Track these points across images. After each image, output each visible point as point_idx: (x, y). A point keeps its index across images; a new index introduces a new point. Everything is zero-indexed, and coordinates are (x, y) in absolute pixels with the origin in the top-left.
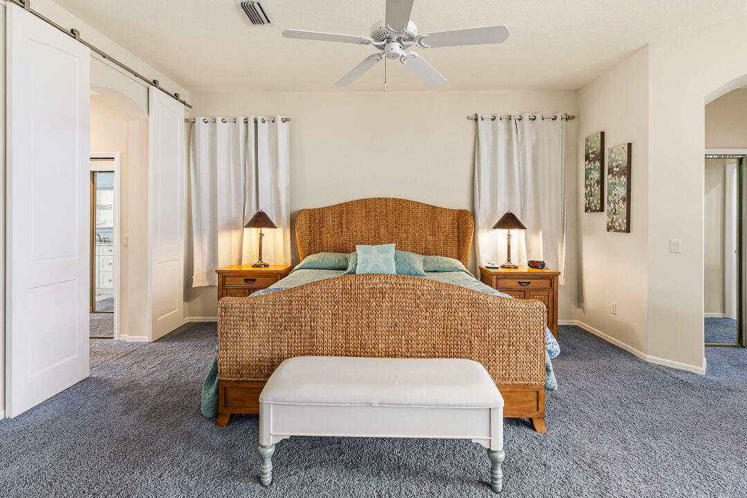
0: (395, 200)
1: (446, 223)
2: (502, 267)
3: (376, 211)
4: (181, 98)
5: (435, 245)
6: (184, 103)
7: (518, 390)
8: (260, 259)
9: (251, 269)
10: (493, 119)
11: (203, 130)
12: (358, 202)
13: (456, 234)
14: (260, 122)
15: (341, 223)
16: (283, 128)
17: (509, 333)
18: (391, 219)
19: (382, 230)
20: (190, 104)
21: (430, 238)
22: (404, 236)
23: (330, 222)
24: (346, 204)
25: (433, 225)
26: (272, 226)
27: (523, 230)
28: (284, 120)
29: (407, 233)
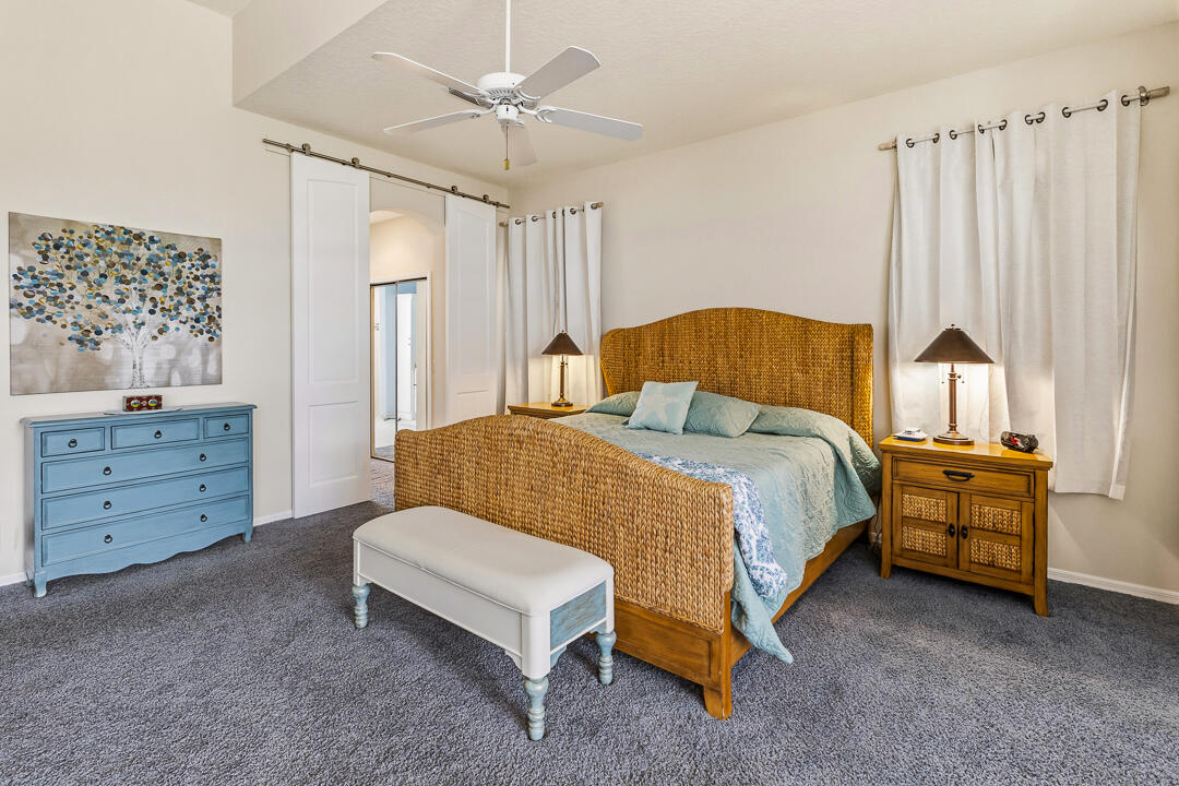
0: (739, 310)
1: (828, 349)
2: (935, 440)
3: (710, 330)
4: (491, 199)
5: (808, 390)
6: (497, 204)
7: (679, 629)
8: (562, 396)
9: (550, 408)
10: (935, 141)
11: (515, 230)
12: (685, 316)
13: (847, 370)
14: (567, 212)
15: (662, 349)
16: (593, 218)
17: (666, 531)
18: (733, 340)
19: (720, 360)
20: (507, 204)
21: (798, 376)
22: (754, 371)
23: (649, 347)
24: (670, 320)
25: (805, 352)
26: (576, 352)
27: (985, 366)
28: (594, 207)
29: (759, 365)
